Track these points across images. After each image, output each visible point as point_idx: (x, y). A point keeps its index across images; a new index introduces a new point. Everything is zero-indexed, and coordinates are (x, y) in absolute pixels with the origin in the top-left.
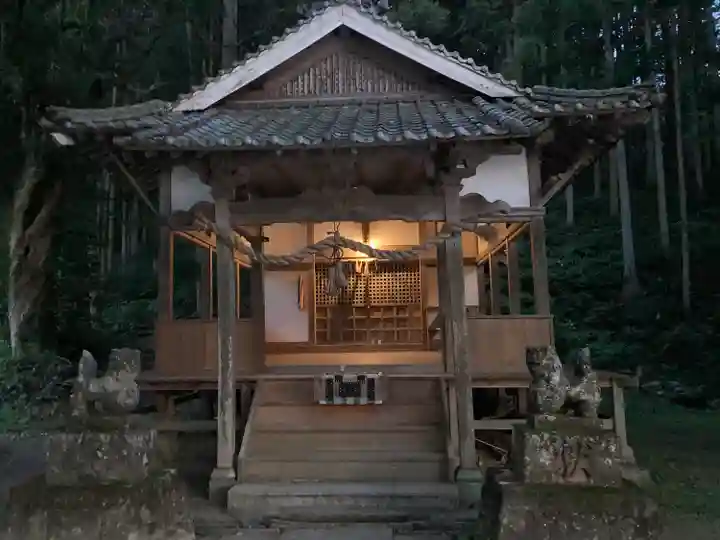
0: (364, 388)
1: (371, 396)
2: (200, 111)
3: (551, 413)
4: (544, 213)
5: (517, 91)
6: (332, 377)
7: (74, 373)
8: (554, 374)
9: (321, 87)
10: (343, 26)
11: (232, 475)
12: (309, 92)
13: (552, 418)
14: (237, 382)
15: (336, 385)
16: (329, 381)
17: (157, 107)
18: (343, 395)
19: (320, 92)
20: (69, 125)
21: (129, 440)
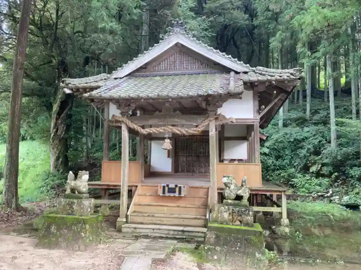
0: (177, 189)
1: (180, 193)
2: (120, 78)
3: (230, 199)
4: (259, 121)
5: (249, 69)
6: (165, 185)
7: (66, 179)
8: (232, 186)
9: (170, 67)
10: (178, 43)
11: (125, 220)
12: (165, 69)
13: (230, 201)
14: (129, 186)
15: (166, 189)
16: (164, 187)
17: (104, 76)
18: (169, 192)
19: (169, 69)
20: (70, 85)
21: (84, 202)
